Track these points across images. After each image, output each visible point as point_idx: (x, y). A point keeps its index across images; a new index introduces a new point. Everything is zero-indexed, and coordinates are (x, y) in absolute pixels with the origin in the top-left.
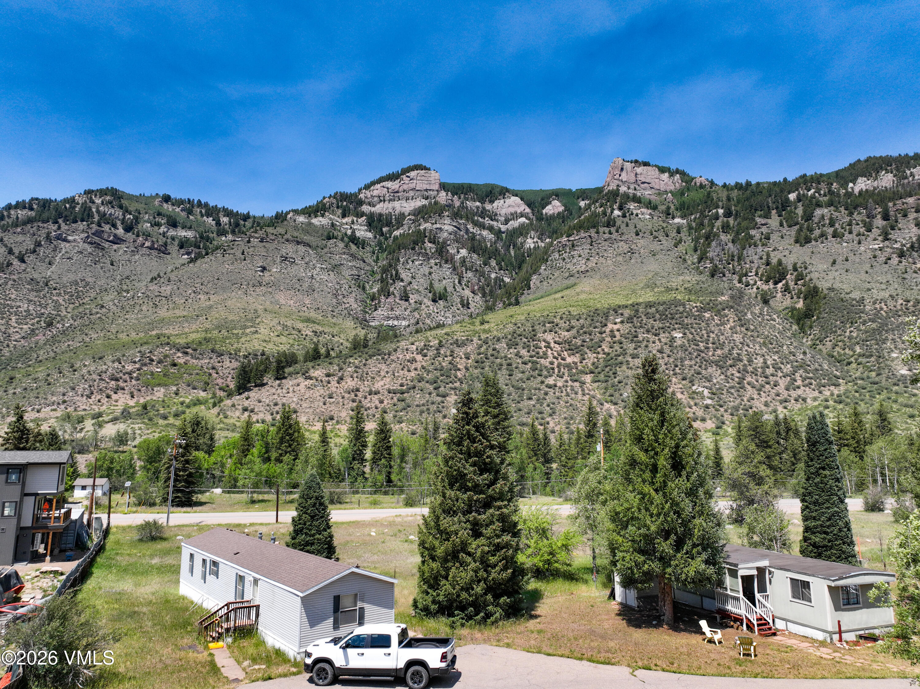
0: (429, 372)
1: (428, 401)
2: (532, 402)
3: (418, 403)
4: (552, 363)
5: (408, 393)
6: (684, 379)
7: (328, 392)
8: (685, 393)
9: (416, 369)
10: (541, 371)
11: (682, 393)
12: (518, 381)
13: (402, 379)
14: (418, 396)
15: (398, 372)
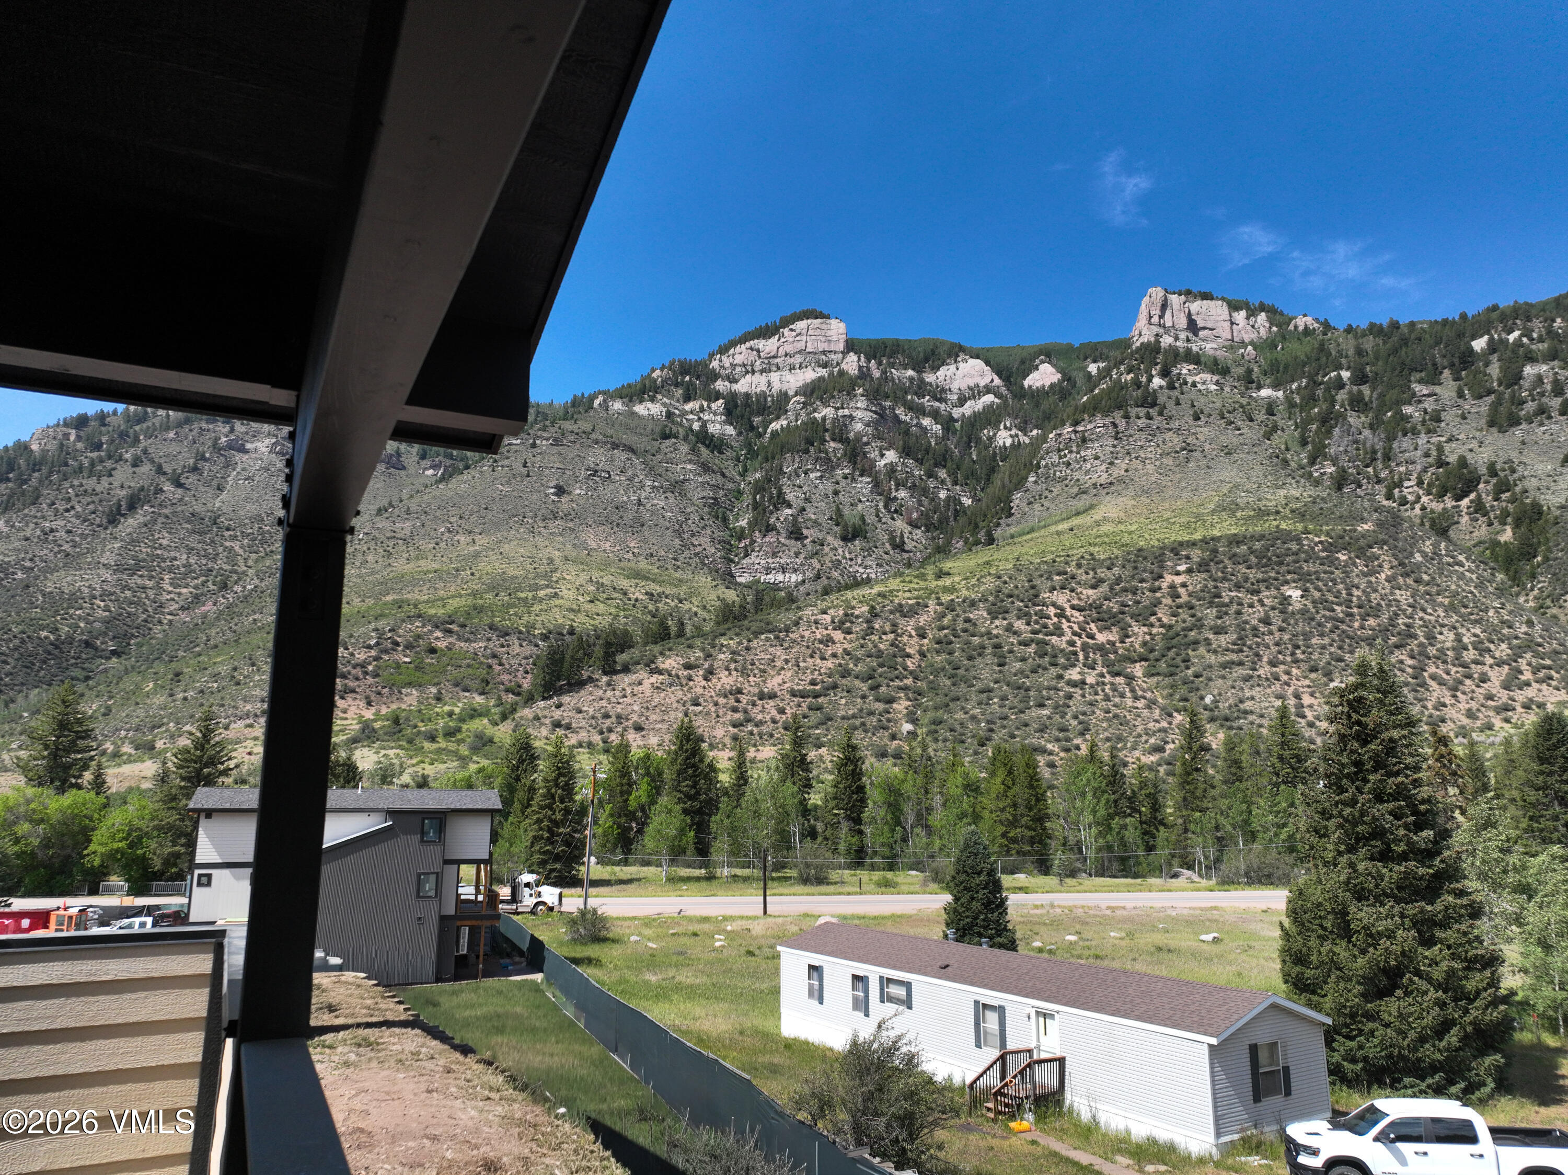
0: (857, 660)
1: (861, 710)
2: (1046, 712)
3: (843, 713)
4: (1072, 643)
5: (826, 695)
6: (1314, 669)
7: (689, 696)
8: (1317, 695)
9: (834, 655)
10: (1055, 656)
11: (1312, 695)
12: (1015, 675)
13: (812, 673)
14: (843, 701)
15: (804, 661)
